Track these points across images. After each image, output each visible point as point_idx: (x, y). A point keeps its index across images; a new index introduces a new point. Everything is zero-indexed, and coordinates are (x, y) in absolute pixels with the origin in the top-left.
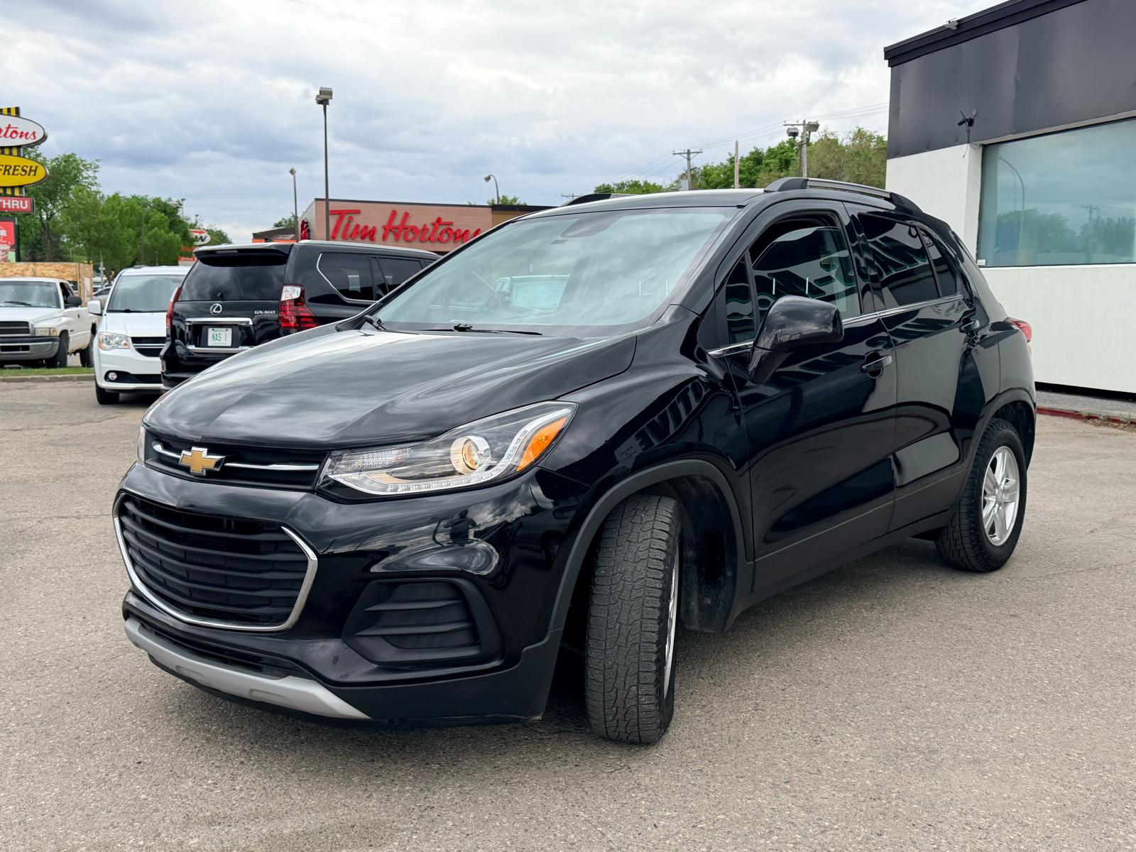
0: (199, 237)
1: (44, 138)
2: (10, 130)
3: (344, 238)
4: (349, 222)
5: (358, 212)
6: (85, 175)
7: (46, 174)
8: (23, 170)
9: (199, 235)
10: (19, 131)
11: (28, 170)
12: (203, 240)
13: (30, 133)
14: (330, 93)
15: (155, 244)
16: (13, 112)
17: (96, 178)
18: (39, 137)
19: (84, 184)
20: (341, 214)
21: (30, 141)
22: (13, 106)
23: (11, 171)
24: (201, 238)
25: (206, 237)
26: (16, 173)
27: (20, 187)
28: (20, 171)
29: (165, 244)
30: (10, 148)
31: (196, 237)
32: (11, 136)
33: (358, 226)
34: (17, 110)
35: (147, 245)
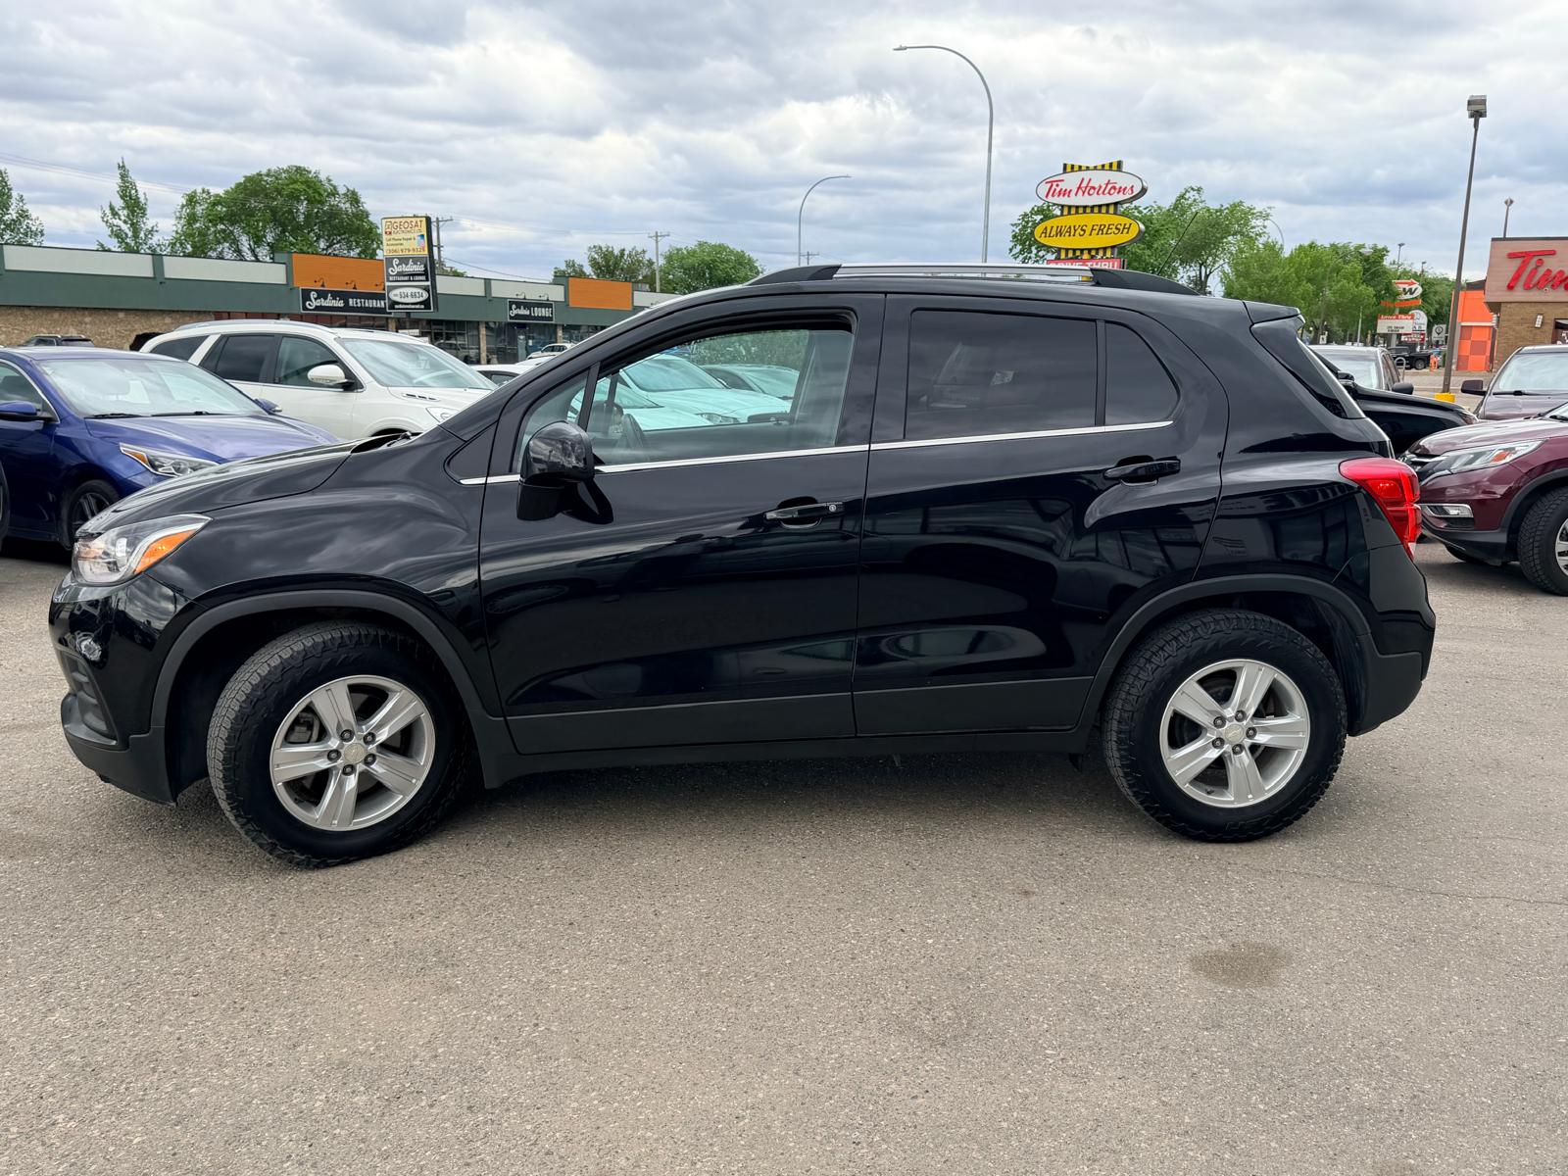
0: (1407, 289)
1: (1144, 191)
2: (1110, 186)
3: (1527, 287)
4: (1538, 267)
5: (1552, 253)
6: (1253, 224)
7: (1140, 231)
8: (1116, 228)
9: (1407, 287)
10: (1118, 186)
11: (1121, 228)
12: (1412, 293)
13: (1128, 187)
14: (1483, 102)
15: (1340, 300)
16: (1115, 167)
17: (1265, 227)
18: (1137, 190)
19: (1251, 234)
20: (1526, 256)
21: (1127, 196)
22: (1115, 160)
23: (1105, 231)
24: (1411, 289)
25: (1416, 289)
26: (1110, 231)
27: (1113, 247)
28: (1114, 230)
29: (1352, 301)
30: (1108, 205)
31: (1404, 289)
32: (1109, 193)
33: (1549, 271)
34: (1119, 164)
35: (1330, 301)
